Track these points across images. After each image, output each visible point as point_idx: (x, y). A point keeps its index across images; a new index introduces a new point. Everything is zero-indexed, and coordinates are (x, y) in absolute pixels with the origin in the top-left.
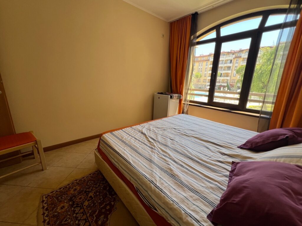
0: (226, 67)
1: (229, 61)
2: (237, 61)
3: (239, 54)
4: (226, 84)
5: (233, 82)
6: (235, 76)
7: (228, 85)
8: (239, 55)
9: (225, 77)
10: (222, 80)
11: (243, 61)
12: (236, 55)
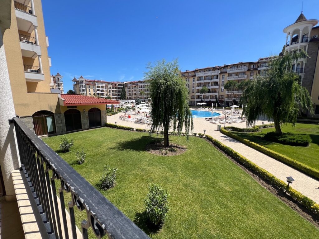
0: (213, 82)
1: (215, 77)
2: (223, 77)
3: (224, 69)
4: (214, 100)
5: (222, 97)
6: (223, 92)
7: (216, 100)
8: (224, 71)
9: (213, 92)
10: (210, 96)
11: (229, 76)
12: (222, 70)
